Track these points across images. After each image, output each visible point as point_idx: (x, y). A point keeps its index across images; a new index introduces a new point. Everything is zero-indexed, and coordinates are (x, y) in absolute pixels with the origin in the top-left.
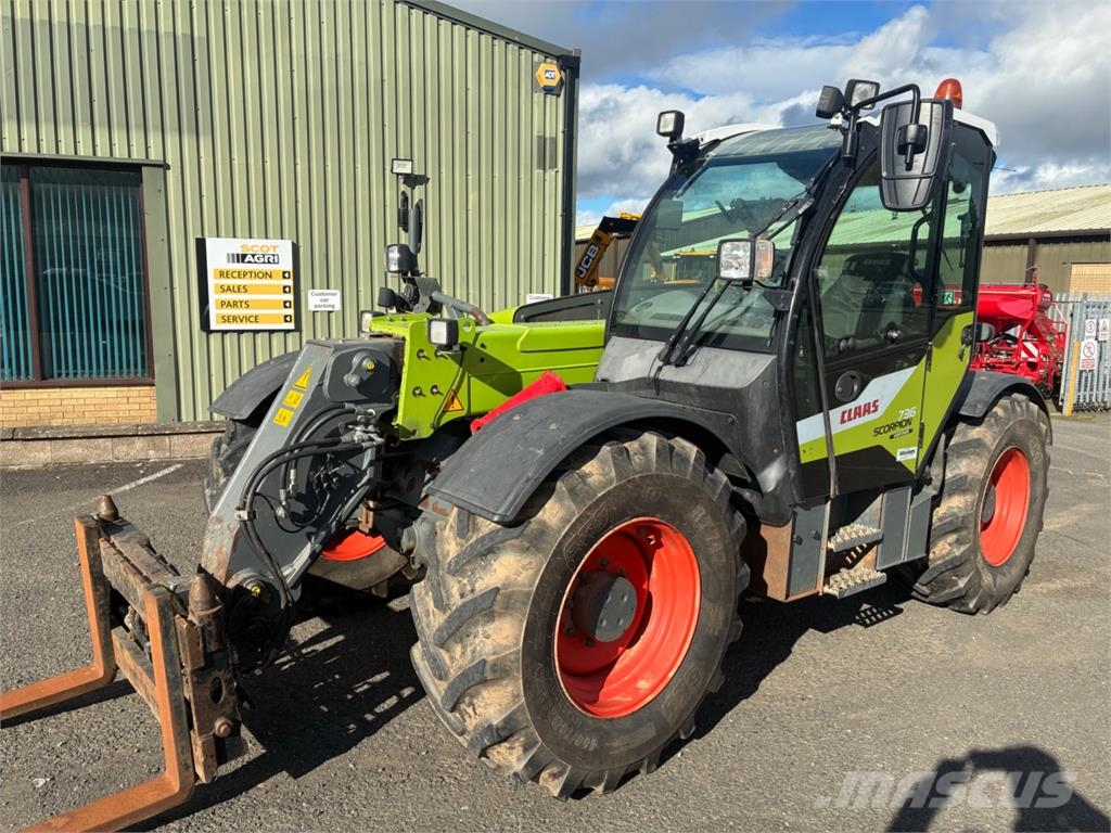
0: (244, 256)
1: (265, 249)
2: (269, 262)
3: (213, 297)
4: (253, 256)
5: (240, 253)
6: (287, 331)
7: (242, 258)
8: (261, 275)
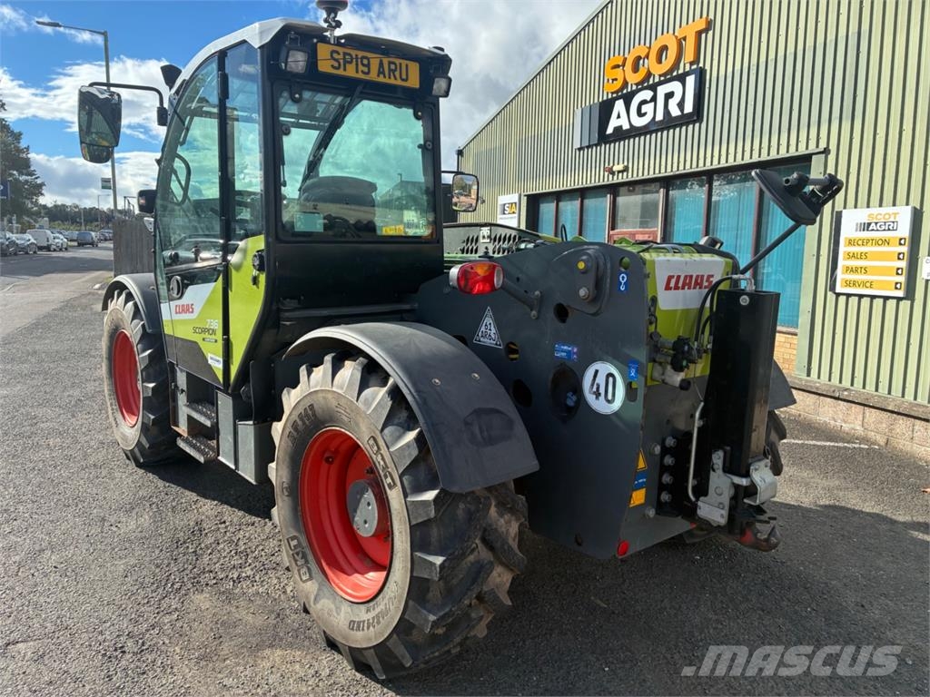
0: (869, 224)
1: (887, 217)
2: (889, 230)
3: (841, 262)
4: (876, 223)
5: (867, 222)
6: (899, 299)
7: (866, 227)
8: (880, 242)
